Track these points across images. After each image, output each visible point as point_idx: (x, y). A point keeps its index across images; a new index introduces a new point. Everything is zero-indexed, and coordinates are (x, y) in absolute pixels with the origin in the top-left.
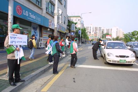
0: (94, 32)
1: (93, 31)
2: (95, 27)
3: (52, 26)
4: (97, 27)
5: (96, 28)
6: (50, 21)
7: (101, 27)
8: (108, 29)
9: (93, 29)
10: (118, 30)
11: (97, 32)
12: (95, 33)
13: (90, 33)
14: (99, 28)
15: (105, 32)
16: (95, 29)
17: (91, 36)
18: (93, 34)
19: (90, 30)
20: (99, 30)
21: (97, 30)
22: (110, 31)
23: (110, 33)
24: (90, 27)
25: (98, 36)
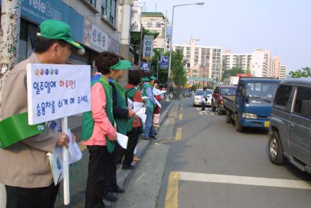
0: (200, 62)
1: (196, 61)
2: (203, 49)
3: (92, 41)
4: (208, 50)
5: (205, 53)
6: (87, 22)
7: (219, 50)
8: (239, 55)
9: (196, 53)
10: (269, 60)
11: (208, 65)
12: (202, 66)
13: (189, 65)
14: (215, 50)
15: (231, 65)
16: (203, 53)
17: (192, 74)
18: (197, 67)
19: (189, 56)
20: (214, 58)
21: (208, 58)
22: (246, 60)
23: (246, 66)
24: (188, 49)
25: (210, 77)
